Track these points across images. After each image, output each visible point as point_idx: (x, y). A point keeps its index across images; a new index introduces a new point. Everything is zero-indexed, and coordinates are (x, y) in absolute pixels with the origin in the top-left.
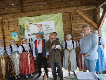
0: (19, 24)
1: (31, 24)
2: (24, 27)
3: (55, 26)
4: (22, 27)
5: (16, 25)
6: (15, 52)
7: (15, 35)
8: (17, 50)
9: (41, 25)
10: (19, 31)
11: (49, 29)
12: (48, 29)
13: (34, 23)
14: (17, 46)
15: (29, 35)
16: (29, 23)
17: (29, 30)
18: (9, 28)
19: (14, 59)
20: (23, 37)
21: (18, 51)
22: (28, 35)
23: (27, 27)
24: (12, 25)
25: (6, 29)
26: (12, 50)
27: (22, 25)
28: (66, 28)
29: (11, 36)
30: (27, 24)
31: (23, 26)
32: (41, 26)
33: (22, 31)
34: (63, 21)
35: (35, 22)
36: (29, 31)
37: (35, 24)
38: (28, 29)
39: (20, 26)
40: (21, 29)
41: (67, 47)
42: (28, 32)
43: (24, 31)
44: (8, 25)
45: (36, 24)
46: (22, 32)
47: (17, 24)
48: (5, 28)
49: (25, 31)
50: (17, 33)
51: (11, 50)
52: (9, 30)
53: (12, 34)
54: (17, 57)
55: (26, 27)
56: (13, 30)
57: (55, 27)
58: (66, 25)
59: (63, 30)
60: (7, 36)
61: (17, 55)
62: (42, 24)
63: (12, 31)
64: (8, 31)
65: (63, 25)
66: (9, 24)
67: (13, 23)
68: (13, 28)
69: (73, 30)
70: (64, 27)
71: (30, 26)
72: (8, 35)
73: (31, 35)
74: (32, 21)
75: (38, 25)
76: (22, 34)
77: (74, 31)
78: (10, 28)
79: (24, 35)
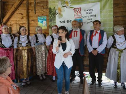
0: (49, 7)
1: (66, 6)
2: (55, 10)
3: (101, 12)
4: (53, 10)
5: (45, 7)
6: (41, 44)
7: (43, 21)
8: (43, 41)
9: (79, 9)
10: (48, 16)
11: (91, 15)
12: (89, 15)
13: (70, 5)
14: (44, 37)
15: (61, 22)
16: (62, 5)
18: (35, 11)
19: (39, 52)
20: (52, 24)
21: (45, 43)
22: (60, 22)
23: (59, 11)
24: (39, 8)
25: (32, 12)
27: (52, 8)
28: (118, 15)
29: (37, 22)
30: (60, 6)
31: (54, 9)
32: (79, 10)
33: (51, 16)
34: (114, 4)
36: (62, 17)
37: (70, 7)
38: (60, 14)
39: (50, 9)
40: (50, 13)
42: (59, 18)
43: (55, 16)
44: (35, 7)
45: (72, 8)
46: (52, 18)
47: (46, 6)
48: (30, 11)
49: (57, 16)
50: (45, 18)
52: (35, 13)
53: (39, 19)
54: (43, 50)
55: (57, 11)
56: (40, 14)
57: (101, 13)
58: (118, 11)
59: (113, 18)
60: (32, 22)
61: (43, 48)
62: (80, 8)
63: (38, 16)
65: (114, 10)
66: (36, 6)
67: (41, 5)
68: (41, 11)
70: (114, 13)
71: (64, 9)
72: (34, 20)
73: (64, 22)
74: (67, 3)
75: (75, 8)
76: (51, 21)
78: (37, 12)
79: (54, 22)
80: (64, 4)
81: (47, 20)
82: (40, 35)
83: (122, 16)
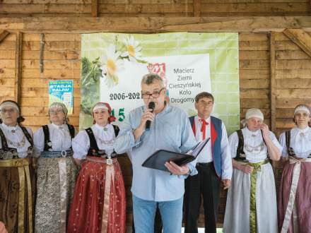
0: (83, 55)
1: (128, 57)
2: (99, 66)
3: (212, 77)
4: (92, 66)
5: (70, 56)
7: (62, 93)
9: (161, 67)
10: (77, 80)
11: (190, 82)
12: (185, 82)
13: (137, 55)
15: (114, 97)
16: (119, 54)
17: (114, 78)
18: (42, 63)
19: (50, 179)
20: (89, 101)
22: (111, 95)
24: (54, 56)
25: (33, 66)
26: (49, 144)
27: (91, 59)
28: (250, 85)
29: (45, 95)
30: (113, 57)
31: (95, 63)
32: (162, 70)
33: (88, 80)
35: (140, 54)
36: (117, 83)
37: (139, 61)
38: (111, 76)
39: (85, 62)
40: (85, 71)
41: (245, 150)
42: (109, 87)
43: (96, 81)
44: (42, 55)
45: (143, 62)
46: (90, 85)
47: (75, 53)
49: (102, 80)
50: (70, 84)
51: (45, 142)
52: (42, 71)
53: (52, 87)
55: (104, 69)
56: (55, 74)
57: (211, 80)
58: (249, 77)
59: (238, 92)
60: (32, 94)
61: (63, 165)
62: (164, 64)
63: (51, 78)
64: (37, 73)
65: (240, 73)
66: (45, 52)
67: (61, 50)
68: (59, 67)
69: (273, 97)
70: (242, 80)
71: (122, 64)
72: (36, 90)
73: (123, 97)
74: (132, 50)
75: (150, 64)
76: (87, 91)
77: (276, 99)
78: (46, 67)
79: (94, 96)
80: (122, 52)
81: (75, 91)
82: (57, 127)
83: (257, 89)
